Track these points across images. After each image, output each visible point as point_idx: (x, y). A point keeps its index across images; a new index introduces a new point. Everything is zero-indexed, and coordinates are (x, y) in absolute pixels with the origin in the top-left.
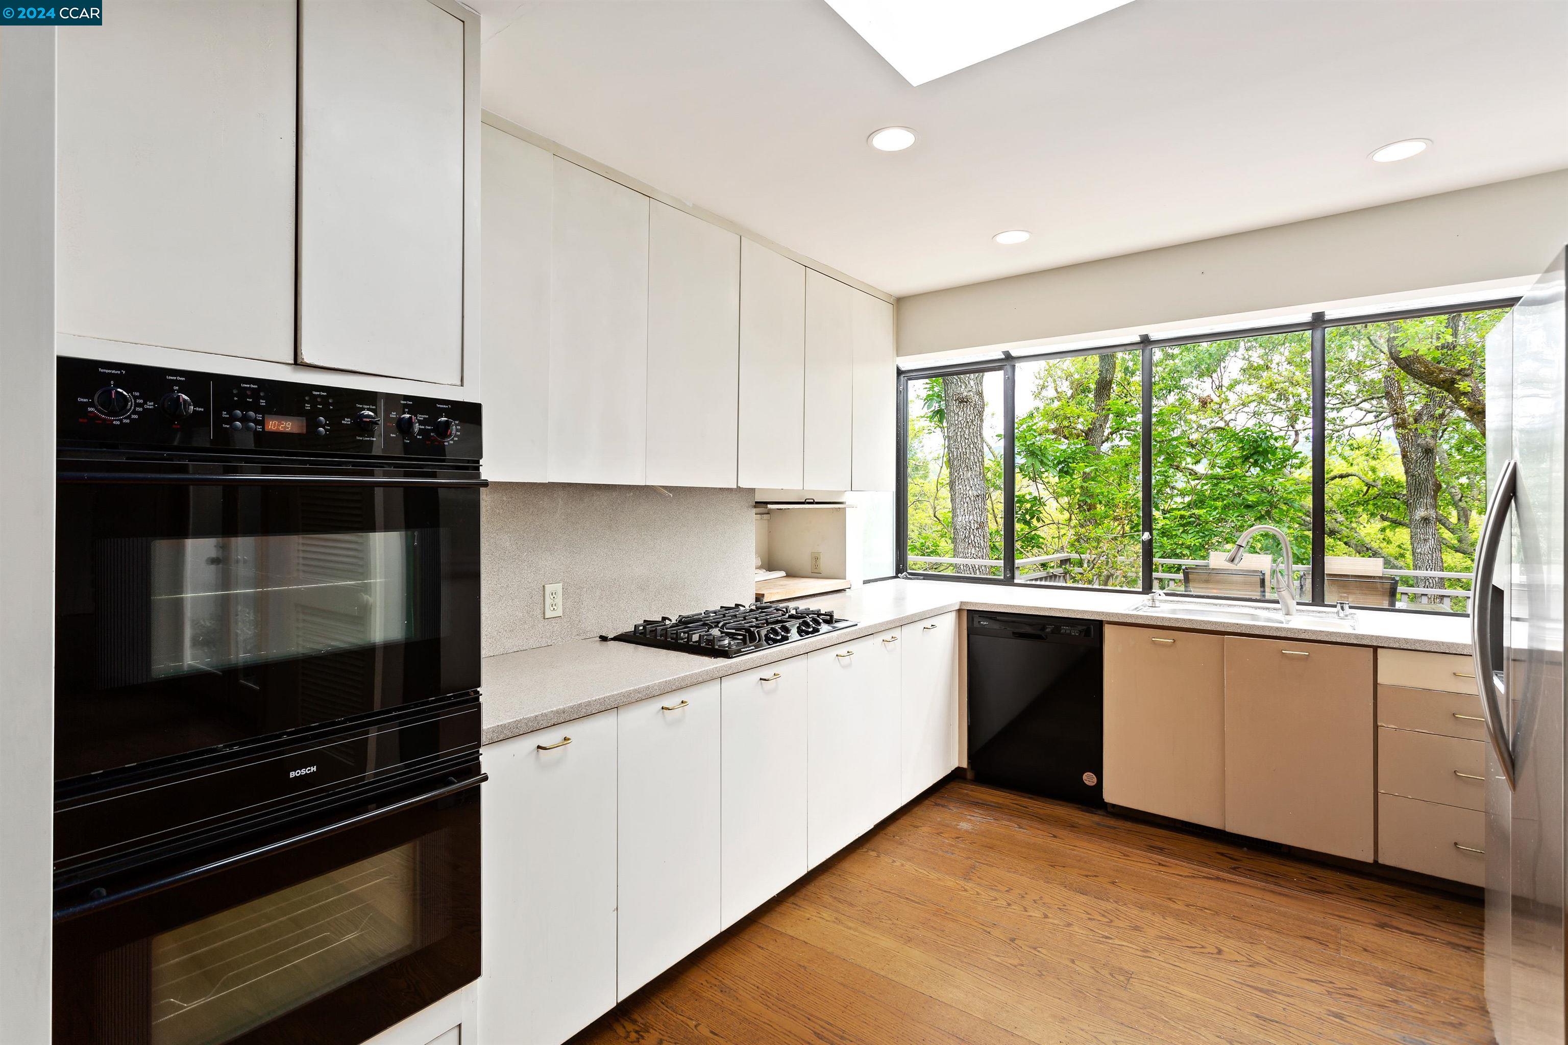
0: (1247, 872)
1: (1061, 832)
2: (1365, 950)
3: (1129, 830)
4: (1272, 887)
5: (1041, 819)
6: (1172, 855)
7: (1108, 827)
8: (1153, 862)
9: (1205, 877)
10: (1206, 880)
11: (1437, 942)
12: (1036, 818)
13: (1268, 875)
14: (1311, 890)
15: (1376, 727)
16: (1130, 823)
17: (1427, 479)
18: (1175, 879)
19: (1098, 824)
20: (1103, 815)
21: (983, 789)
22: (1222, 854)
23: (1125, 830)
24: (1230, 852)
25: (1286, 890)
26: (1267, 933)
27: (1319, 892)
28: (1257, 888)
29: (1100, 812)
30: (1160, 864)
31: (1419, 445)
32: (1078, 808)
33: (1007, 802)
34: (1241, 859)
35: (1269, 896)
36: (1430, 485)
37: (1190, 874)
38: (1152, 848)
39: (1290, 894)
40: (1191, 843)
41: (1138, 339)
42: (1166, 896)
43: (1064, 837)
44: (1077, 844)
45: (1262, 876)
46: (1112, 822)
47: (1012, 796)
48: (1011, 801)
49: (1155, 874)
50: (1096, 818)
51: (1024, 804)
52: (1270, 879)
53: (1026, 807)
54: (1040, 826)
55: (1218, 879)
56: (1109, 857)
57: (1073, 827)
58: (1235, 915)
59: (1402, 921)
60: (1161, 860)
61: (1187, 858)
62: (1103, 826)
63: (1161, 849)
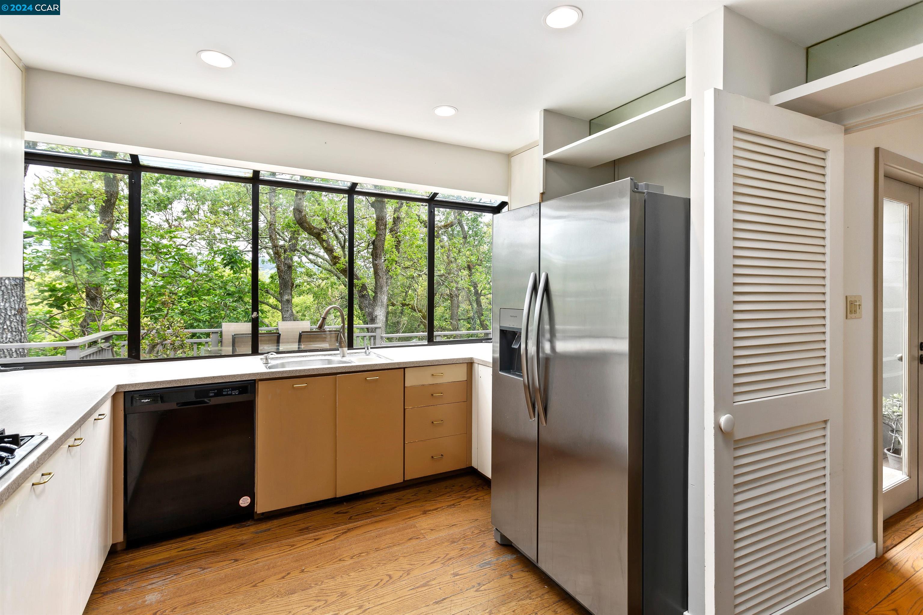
0: (357, 517)
1: (238, 554)
2: (432, 530)
3: (279, 526)
4: (374, 519)
5: (214, 552)
6: (316, 529)
7: (265, 531)
8: (311, 541)
9: (343, 533)
10: (345, 534)
11: (444, 508)
12: (208, 554)
13: (366, 513)
14: (389, 511)
15: (404, 409)
16: (275, 521)
17: (289, 281)
18: (331, 544)
19: (257, 533)
20: (254, 524)
21: (142, 552)
22: (337, 513)
23: (276, 527)
24: (340, 510)
25: (380, 517)
26: (395, 548)
27: (391, 510)
28: (369, 524)
29: (249, 523)
30: (315, 540)
31: (286, 264)
32: (233, 528)
33: (174, 553)
34: (347, 510)
35: (379, 525)
36: (290, 284)
37: (335, 536)
38: (304, 531)
39: (384, 519)
40: (318, 516)
41: (250, 174)
42: (337, 559)
43: (242, 557)
44: (256, 557)
45: (365, 515)
46: (264, 526)
47: (174, 545)
48: (177, 550)
49: (319, 548)
50: (252, 529)
51: (189, 547)
52: (369, 515)
53: (194, 549)
54: (219, 559)
55: (349, 530)
56: (284, 554)
57: (241, 545)
58: (375, 547)
59: (428, 506)
60: (314, 536)
61: (325, 527)
62: (261, 532)
63: (307, 528)
